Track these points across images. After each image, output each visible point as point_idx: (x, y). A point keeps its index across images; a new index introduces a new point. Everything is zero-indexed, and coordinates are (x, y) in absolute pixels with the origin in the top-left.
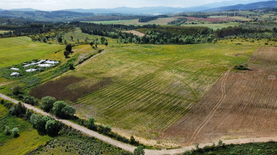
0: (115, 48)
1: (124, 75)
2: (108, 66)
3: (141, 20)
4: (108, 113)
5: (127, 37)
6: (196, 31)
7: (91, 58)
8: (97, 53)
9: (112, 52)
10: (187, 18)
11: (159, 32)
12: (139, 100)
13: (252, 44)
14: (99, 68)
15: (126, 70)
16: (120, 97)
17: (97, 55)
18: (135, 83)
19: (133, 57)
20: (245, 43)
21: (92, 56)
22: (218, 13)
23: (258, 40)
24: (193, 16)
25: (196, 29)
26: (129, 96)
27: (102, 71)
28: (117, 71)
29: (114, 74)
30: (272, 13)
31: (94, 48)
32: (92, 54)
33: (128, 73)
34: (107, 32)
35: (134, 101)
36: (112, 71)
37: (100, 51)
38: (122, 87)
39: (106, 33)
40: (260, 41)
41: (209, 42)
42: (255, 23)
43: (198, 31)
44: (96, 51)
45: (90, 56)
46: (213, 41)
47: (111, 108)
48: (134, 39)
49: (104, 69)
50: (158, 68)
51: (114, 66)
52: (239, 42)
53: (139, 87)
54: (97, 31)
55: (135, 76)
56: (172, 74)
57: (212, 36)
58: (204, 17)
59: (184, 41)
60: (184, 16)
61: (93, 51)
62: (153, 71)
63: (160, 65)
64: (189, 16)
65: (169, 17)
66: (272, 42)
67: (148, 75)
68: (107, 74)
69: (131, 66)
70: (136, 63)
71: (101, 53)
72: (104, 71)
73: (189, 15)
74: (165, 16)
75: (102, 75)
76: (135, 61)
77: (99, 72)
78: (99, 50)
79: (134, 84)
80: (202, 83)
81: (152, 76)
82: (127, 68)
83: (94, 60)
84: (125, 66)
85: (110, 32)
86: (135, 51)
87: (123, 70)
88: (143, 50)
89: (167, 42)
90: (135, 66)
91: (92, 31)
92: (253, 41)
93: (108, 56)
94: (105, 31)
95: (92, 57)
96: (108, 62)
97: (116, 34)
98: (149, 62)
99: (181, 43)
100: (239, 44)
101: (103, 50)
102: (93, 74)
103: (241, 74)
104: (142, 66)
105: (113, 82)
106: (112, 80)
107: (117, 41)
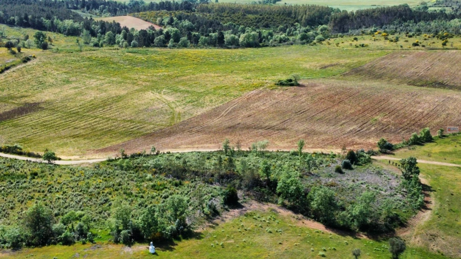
1: (66, 99)
2: (40, 86)
5: (103, 33)
7: (6, 73)
8: (20, 63)
9: (52, 61)
12: (79, 127)
14: (20, 90)
15: (72, 91)
17: (18, 67)
18: (83, 109)
19: (97, 70)
21: (7, 68)
23: (410, 36)
26: (64, 124)
27: (25, 94)
28: (55, 94)
29: (47, 98)
31: (14, 53)
32: (7, 65)
33: (76, 96)
35: (70, 129)
36: (45, 94)
37: (26, 60)
38: (55, 115)
39: (52, 22)
40: (412, 38)
44: (19, 60)
45: (3, 68)
47: (29, 137)
48: (120, 37)
49: (31, 91)
50: (137, 88)
51: (51, 86)
53: (87, 114)
54: (30, 17)
55: (87, 99)
56: (158, 96)
61: (11, 60)
62: (123, 93)
63: (144, 84)
67: (113, 98)
68: (34, 99)
69: (86, 85)
70: (98, 79)
71: (29, 63)
72: (30, 94)
75: (23, 100)
76: (98, 77)
77: (19, 95)
78: (25, 58)
79: (79, 110)
81: (119, 98)
82: (75, 88)
83: (11, 76)
84: (74, 85)
85: (62, 20)
86: (107, 60)
87: (68, 91)
88: (125, 58)
90: (93, 85)
91: (16, 18)
93: (44, 68)
94: (48, 18)
95: (8, 71)
96: (41, 79)
97: (76, 25)
98: (127, 78)
100: (363, 46)
101: (34, 57)
102: (6, 98)
104: (107, 85)
105: (42, 109)
106: (43, 106)
107: (78, 41)
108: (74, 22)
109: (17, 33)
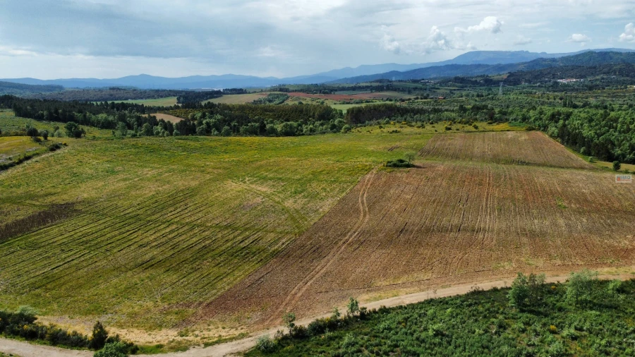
0: (99, 142)
1: (114, 195)
2: (74, 178)
3: (182, 99)
4: (44, 282)
5: (140, 125)
6: (307, 114)
7: (25, 163)
8: (46, 152)
9: (89, 149)
10: (289, 94)
11: (220, 114)
12: (148, 244)
13: (421, 130)
14: (44, 185)
15: (122, 184)
16: (93, 243)
17: (43, 156)
18: (144, 210)
19: (148, 158)
20: (407, 130)
21: (28, 158)
22: (353, 85)
23: (432, 123)
24: (301, 91)
25: (306, 110)
26: (118, 237)
27: (53, 191)
28: (96, 189)
29: (85, 195)
30: (454, 86)
31: (38, 141)
32: (28, 154)
33: (128, 190)
34: (88, 114)
35: (132, 248)
36: (82, 189)
37: (55, 147)
38: (101, 222)
39: (85, 116)
40: (435, 125)
41: (335, 132)
42: (425, 102)
43: (311, 114)
44: (45, 148)
45: (22, 157)
46: (342, 131)
47: (55, 271)
48: (159, 128)
49: (61, 186)
50: (208, 177)
51: (91, 178)
52: (395, 129)
53: (153, 217)
54: (60, 111)
55: (145, 194)
56: (245, 186)
57: (340, 122)
58: (324, 93)
59: (279, 129)
60: (281, 90)
61: (34, 148)
62: (194, 184)
63: (215, 171)
64: (293, 91)
65: (249, 93)
66: (459, 126)
67: (182, 191)
68: (65, 197)
69: (138, 176)
70: (153, 168)
71: (58, 151)
72: (59, 190)
73: (291, 89)
74: (240, 91)
75: (49, 200)
76: (151, 165)
77: (43, 192)
78: (53, 145)
79: (139, 212)
80: (314, 196)
81: (191, 193)
82: (125, 180)
83: (33, 168)
84: (121, 176)
85: (94, 114)
86: (156, 146)
87: (115, 184)
88: (176, 145)
89: (238, 131)
90: (148, 175)
91: (45, 113)
92: (423, 126)
93: (79, 157)
94: (80, 112)
95: (29, 161)
96: (75, 170)
97: (111, 118)
98: (188, 165)
99: (273, 132)
100: (396, 132)
101: (65, 145)
102: (21, 198)
103: (401, 174)
104: (167, 174)
105: (79, 212)
106: (79, 207)
107: (114, 133)
108: (108, 115)
109: (46, 127)
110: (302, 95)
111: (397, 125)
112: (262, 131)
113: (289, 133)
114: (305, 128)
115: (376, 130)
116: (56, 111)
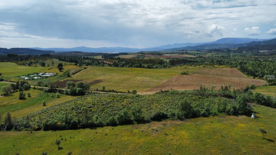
3: (104, 56)
5: (99, 64)
6: (154, 62)
7: (80, 71)
10: (145, 55)
11: (124, 61)
13: (195, 67)
14: (89, 76)
15: (109, 77)
17: (84, 70)
20: (190, 67)
22: (171, 52)
23: (199, 65)
24: (150, 54)
25: (154, 61)
27: (92, 78)
29: (102, 79)
40: (200, 66)
41: (165, 68)
42: (200, 59)
43: (156, 62)
46: (167, 67)
52: (185, 67)
57: (167, 65)
59: (146, 66)
60: (142, 53)
61: (80, 68)
64: (147, 54)
65: (129, 55)
66: (208, 66)
73: (146, 53)
74: (125, 54)
87: (107, 77)
89: (132, 67)
92: (196, 66)
93: (93, 71)
97: (90, 62)
99: (144, 67)
110: (150, 55)
111: (187, 66)
112: (140, 66)
113: (149, 67)
114: (154, 66)
115: (179, 67)
116: (72, 59)
